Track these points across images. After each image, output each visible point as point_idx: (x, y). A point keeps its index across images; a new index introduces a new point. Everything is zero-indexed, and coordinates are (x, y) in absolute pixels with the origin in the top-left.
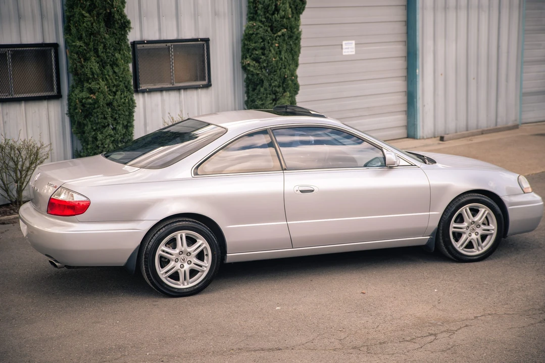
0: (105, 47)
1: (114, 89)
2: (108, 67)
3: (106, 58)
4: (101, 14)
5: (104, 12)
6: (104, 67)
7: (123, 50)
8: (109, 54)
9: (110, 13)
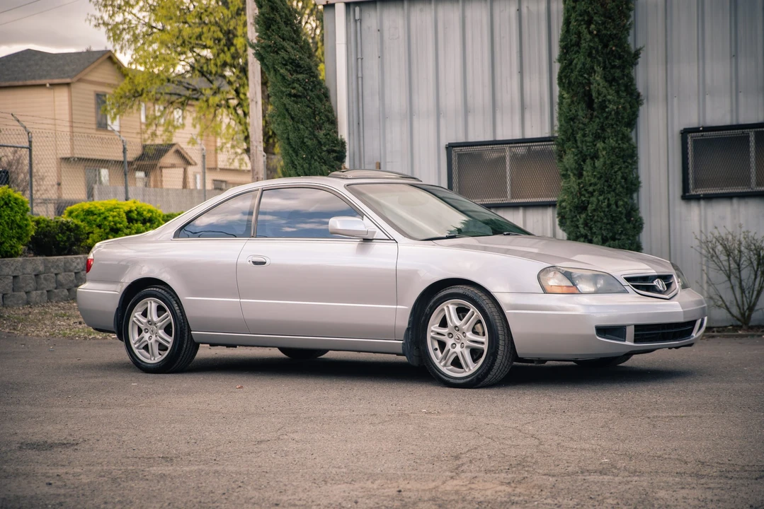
0: (584, 135)
1: (591, 189)
2: (588, 161)
3: (585, 148)
4: (579, 92)
5: (582, 90)
6: (584, 161)
7: (609, 138)
8: (588, 144)
9: (590, 90)
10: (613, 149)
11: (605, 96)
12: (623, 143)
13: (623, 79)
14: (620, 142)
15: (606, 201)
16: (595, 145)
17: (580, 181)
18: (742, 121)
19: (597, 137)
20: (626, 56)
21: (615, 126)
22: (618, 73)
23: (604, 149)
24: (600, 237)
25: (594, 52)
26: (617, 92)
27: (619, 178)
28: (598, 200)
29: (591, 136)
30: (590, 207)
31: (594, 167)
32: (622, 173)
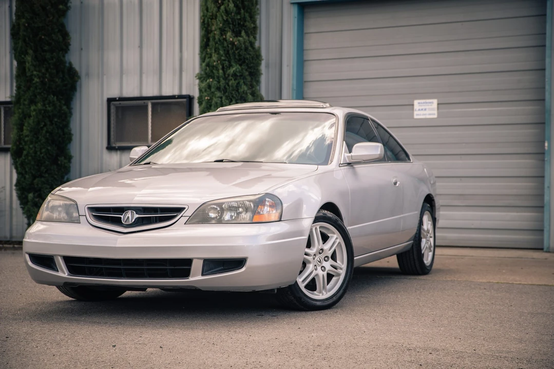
0: (25, 100)
2: (27, 119)
3: (25, 110)
7: (38, 102)
8: (27, 106)
10: (40, 110)
11: (32, 72)
12: (50, 107)
13: (52, 59)
14: (47, 106)
15: (34, 149)
16: (30, 107)
17: (21, 133)
18: (145, 94)
19: (32, 102)
20: (53, 43)
21: (42, 94)
22: (48, 56)
23: (35, 110)
24: (30, 175)
25: (27, 39)
26: (47, 70)
27: (44, 132)
28: (29, 147)
29: (27, 101)
30: (25, 152)
31: (29, 124)
32: (47, 128)
